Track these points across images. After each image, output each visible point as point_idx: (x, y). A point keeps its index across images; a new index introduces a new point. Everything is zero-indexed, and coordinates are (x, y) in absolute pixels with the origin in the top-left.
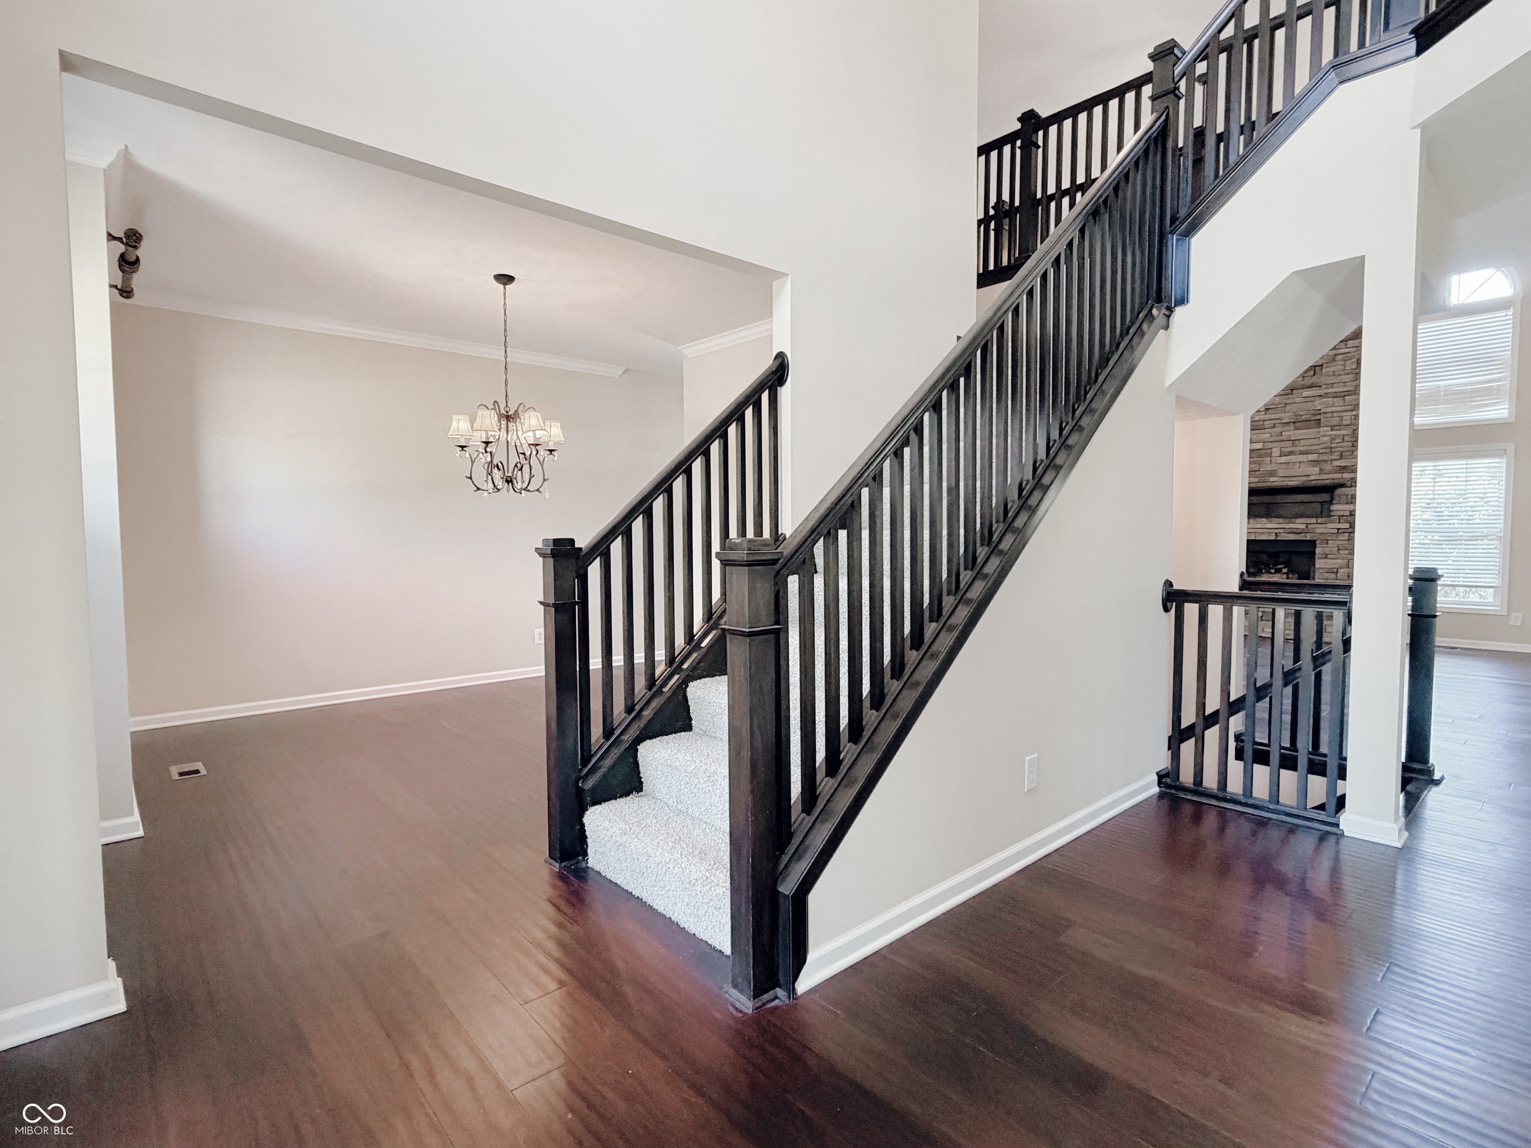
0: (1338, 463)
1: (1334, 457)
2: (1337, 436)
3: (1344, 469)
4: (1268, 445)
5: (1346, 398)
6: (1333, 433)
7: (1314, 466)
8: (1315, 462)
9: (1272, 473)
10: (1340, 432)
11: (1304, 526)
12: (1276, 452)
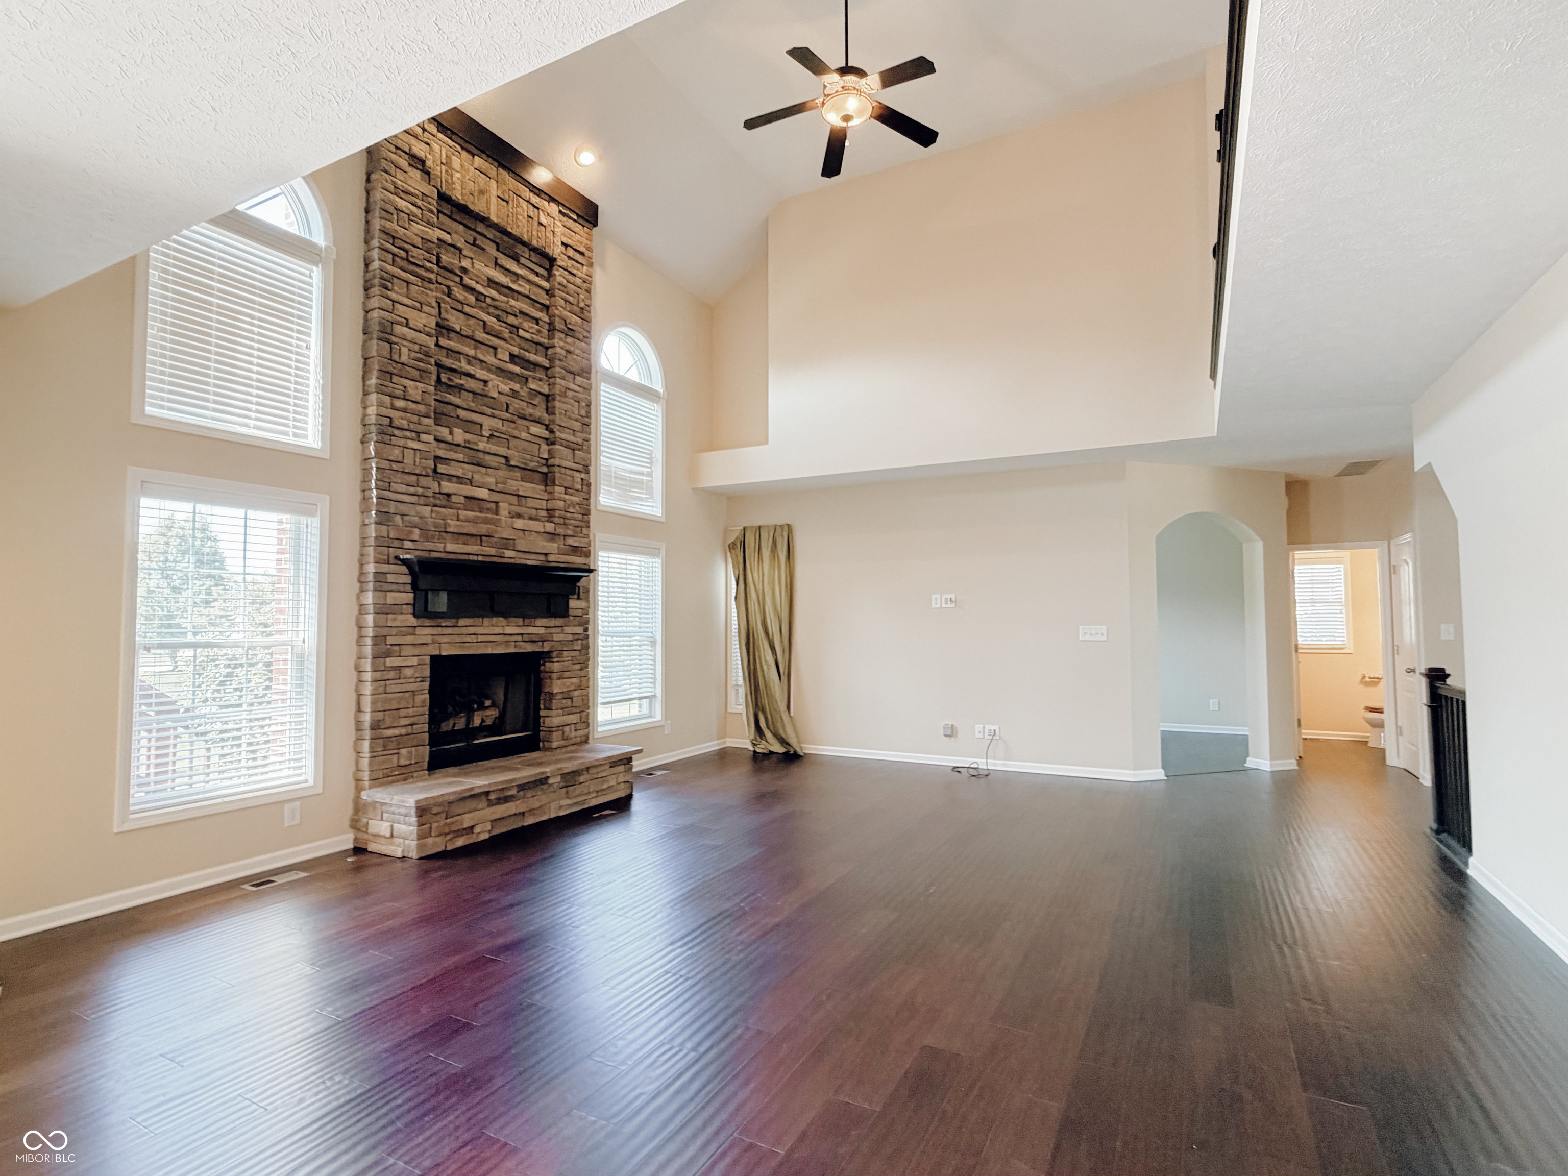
0: (571, 541)
1: (570, 532)
2: (573, 505)
3: (575, 550)
4: (496, 497)
5: (577, 452)
6: (567, 497)
7: (553, 540)
8: (553, 536)
9: (507, 544)
10: (573, 498)
11: (542, 631)
12: (504, 508)
